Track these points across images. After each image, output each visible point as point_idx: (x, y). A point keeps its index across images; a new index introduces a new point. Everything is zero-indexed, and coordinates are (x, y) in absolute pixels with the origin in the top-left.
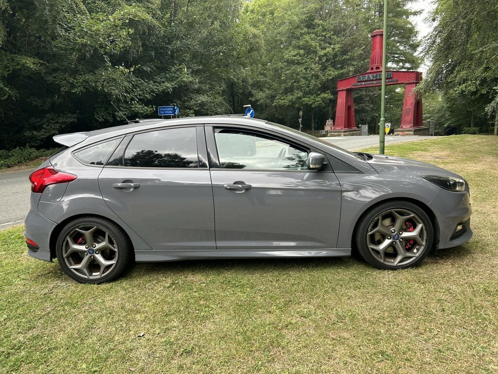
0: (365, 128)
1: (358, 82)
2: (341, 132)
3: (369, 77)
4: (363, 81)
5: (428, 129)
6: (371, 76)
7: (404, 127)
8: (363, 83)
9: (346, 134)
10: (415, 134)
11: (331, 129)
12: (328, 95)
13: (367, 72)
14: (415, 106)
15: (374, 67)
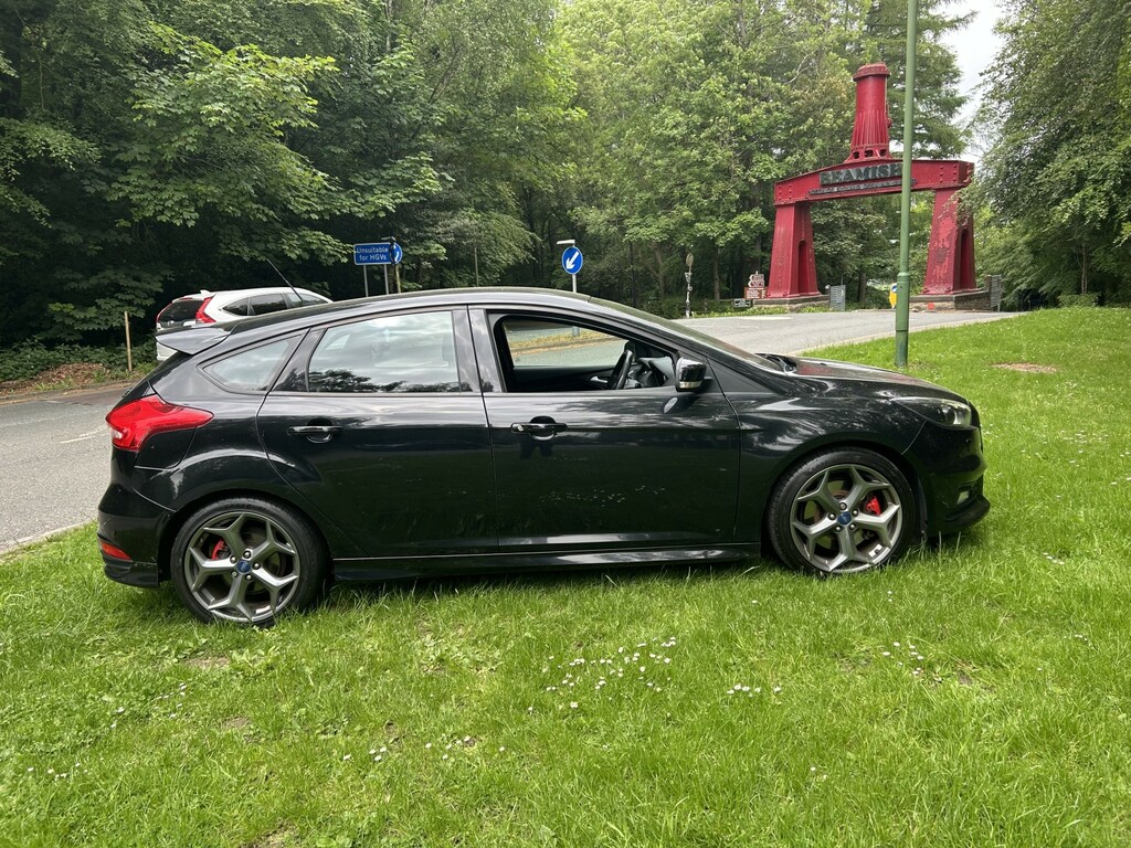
0: (839, 293)
1: (824, 186)
2: (785, 302)
3: (849, 173)
4: (835, 185)
5: (988, 296)
6: (853, 172)
7: (933, 291)
8: (835, 189)
9: (794, 306)
10: (957, 308)
11: (760, 295)
12: (754, 217)
13: (846, 162)
14: (957, 242)
15: (862, 152)
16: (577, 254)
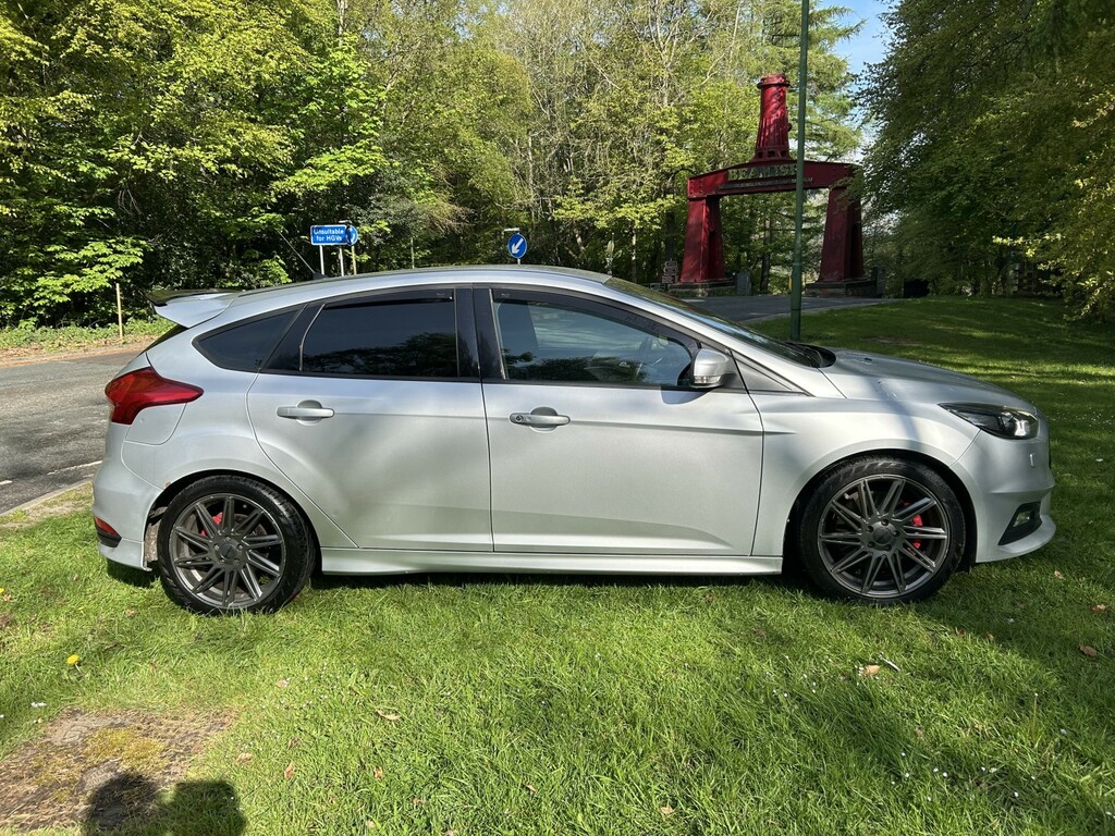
0: (745, 280)
1: (732, 182)
2: (696, 287)
4: (742, 181)
5: (874, 284)
7: (826, 278)
8: (742, 185)
9: (704, 290)
10: (848, 294)
11: (674, 281)
14: (847, 235)
15: (765, 152)
16: (522, 240)
